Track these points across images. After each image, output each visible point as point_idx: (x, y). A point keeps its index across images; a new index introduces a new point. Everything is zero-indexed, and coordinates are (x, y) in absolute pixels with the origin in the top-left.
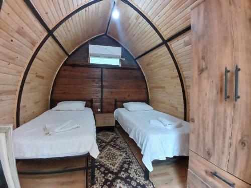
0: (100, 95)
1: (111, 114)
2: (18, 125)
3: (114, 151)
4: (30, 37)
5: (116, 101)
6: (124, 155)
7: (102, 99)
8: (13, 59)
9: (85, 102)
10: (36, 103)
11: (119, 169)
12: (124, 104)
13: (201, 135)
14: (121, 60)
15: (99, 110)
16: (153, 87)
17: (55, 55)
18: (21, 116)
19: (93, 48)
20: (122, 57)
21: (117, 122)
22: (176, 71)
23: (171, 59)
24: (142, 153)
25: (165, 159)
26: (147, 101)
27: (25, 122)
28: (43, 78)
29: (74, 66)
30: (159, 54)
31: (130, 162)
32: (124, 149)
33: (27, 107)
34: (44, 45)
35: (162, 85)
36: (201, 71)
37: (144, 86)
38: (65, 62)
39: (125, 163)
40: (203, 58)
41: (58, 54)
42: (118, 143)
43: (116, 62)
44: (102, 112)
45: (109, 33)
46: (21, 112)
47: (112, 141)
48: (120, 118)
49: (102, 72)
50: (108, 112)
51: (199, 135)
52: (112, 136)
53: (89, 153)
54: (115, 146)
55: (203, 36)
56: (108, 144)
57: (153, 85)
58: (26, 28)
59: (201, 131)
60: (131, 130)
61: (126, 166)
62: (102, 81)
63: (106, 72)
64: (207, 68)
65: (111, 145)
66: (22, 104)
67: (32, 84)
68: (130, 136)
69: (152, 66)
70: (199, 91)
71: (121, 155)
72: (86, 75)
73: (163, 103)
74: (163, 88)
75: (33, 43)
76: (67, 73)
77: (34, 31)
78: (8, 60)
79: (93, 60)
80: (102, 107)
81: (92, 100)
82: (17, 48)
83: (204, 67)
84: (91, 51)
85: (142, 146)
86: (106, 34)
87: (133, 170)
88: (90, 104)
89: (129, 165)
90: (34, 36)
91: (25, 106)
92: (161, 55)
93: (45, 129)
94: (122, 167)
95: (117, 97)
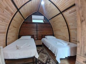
0: (36, 33)
1: (40, 40)
2: (6, 45)
3: (43, 54)
4: (11, 11)
5: (42, 35)
6: (47, 56)
7: (37, 35)
8: (4, 19)
9: (31, 36)
10: (13, 37)
11: (46, 62)
12: (45, 37)
13: (83, 48)
14: (43, 21)
15: (36, 39)
16: (55, 30)
17: (20, 19)
18: (7, 42)
19: (33, 17)
20: (44, 19)
21: (43, 43)
22: (66, 23)
23: (64, 19)
24: (55, 56)
25: (65, 58)
26: (53, 35)
27: (9, 44)
28: (16, 27)
29: (27, 23)
30: (58, 17)
31: (50, 59)
32: (46, 53)
33: (10, 38)
34: (16, 15)
35: (59, 29)
36: (82, 21)
37: (52, 30)
38: (24, 22)
39: (48, 59)
40: (82, 16)
41: (21, 19)
42: (44, 51)
43: (42, 21)
44: (37, 40)
45: (39, 11)
46: (7, 40)
47: (41, 50)
48: (44, 42)
49: (37, 25)
50: (39, 40)
51: (81, 48)
52: (41, 48)
53: (34, 56)
54: (43, 52)
55: (81, 7)
56: (40, 52)
57: (56, 29)
58: (9, 7)
59: (83, 46)
60: (49, 46)
61: (48, 61)
62: (37, 28)
63: (38, 25)
64: (84, 20)
65: (41, 52)
66: (8, 37)
67: (12, 29)
68: (49, 49)
69: (55, 22)
70: (82, 30)
71: (46, 56)
72: (31, 26)
73: (60, 36)
74: (60, 30)
75: (12, 14)
76: (24, 26)
77: (12, 9)
78: (2, 20)
79: (33, 21)
80: (37, 38)
81: (33, 35)
82: (6, 15)
83: (83, 19)
84: (33, 18)
85: (55, 53)
86: (38, 12)
87: (51, 62)
88: (33, 37)
89: (49, 60)
90: (12, 11)
91: (9, 38)
92: (59, 18)
93: (17, 47)
94: (47, 61)
95: (42, 34)
